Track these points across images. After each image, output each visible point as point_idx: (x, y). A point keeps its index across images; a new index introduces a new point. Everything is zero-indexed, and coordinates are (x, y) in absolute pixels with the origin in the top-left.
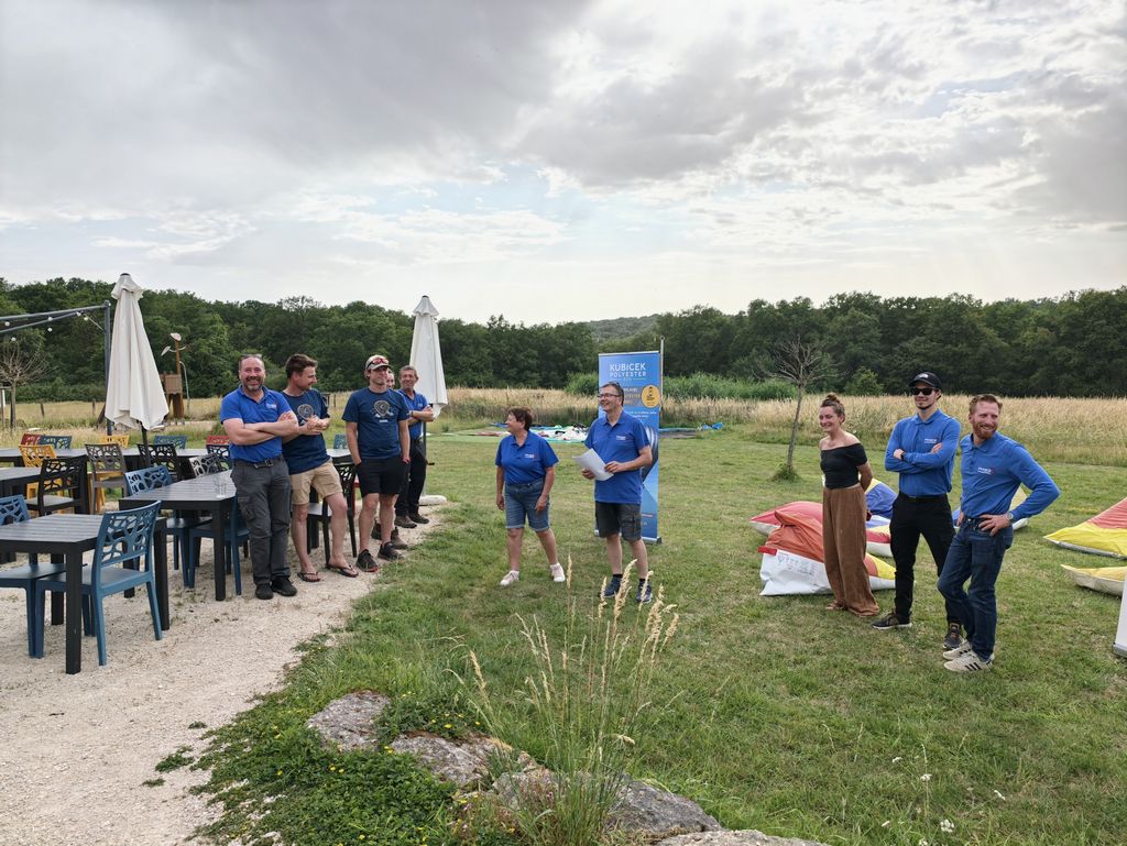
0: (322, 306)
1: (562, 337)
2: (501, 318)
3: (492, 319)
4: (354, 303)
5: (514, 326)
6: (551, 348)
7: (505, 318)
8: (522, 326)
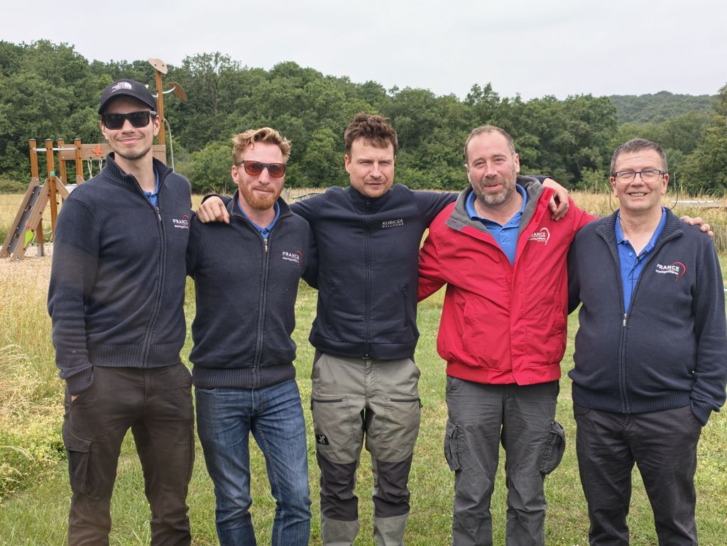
0: (242, 67)
1: (574, 117)
2: (488, 89)
3: (475, 89)
4: (283, 65)
5: (506, 100)
6: (558, 134)
7: (494, 90)
8: (518, 99)
